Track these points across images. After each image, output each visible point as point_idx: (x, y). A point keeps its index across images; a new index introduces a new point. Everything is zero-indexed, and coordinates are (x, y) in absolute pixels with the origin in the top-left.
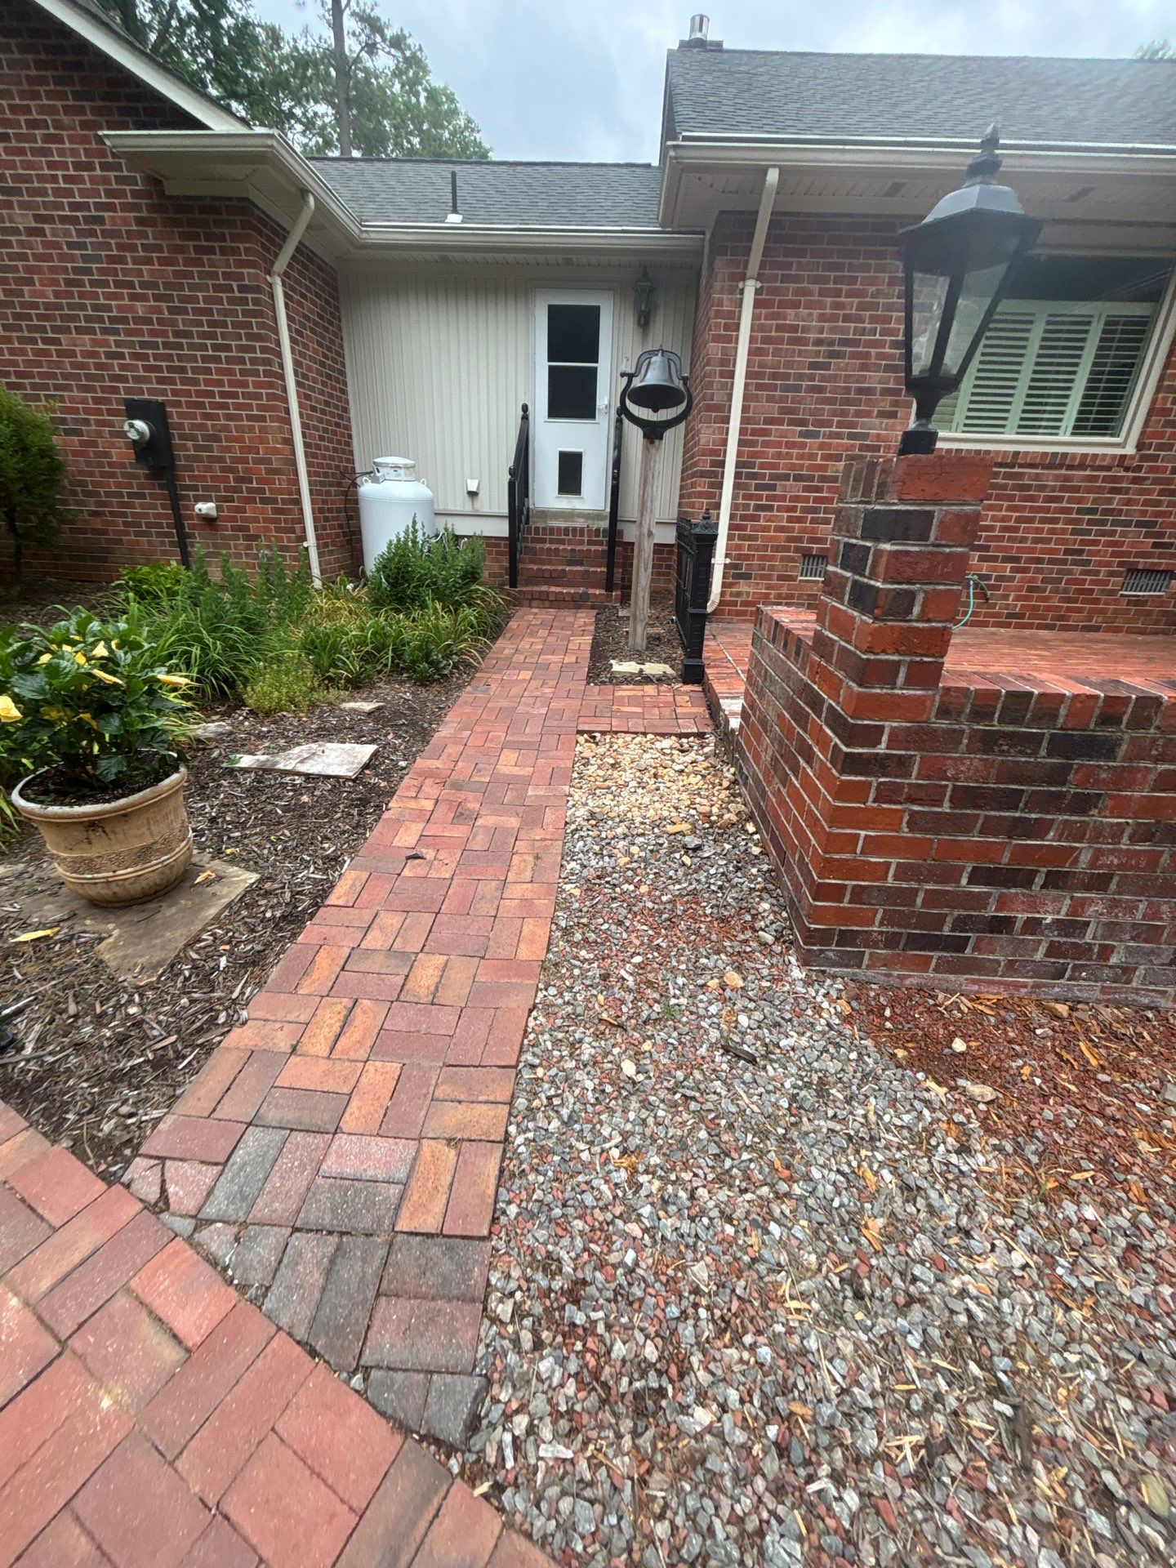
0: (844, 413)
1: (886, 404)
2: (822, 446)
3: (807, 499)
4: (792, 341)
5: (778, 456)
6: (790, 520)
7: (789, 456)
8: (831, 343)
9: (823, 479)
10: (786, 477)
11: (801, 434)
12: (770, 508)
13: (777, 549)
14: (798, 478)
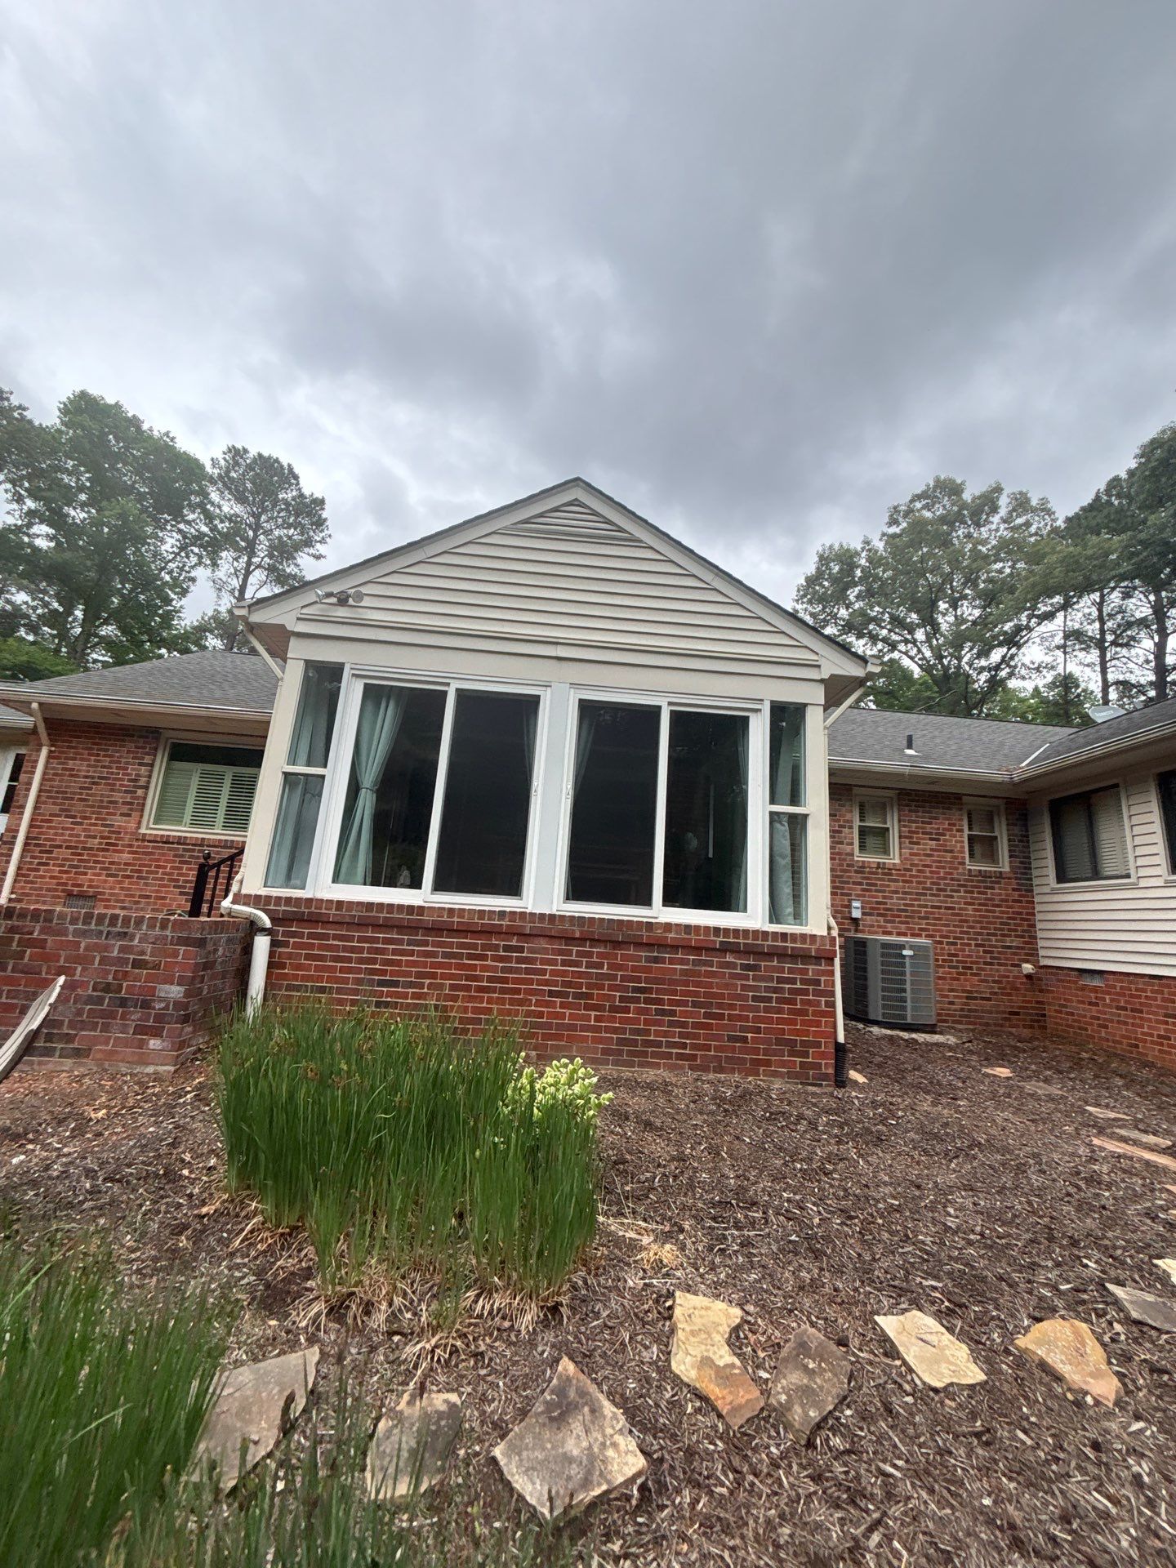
0: (99, 813)
1: (125, 809)
2: (84, 830)
3: (73, 860)
4: (72, 776)
5: (56, 834)
6: (60, 872)
7: (63, 834)
8: (93, 777)
9: (84, 848)
10: (60, 847)
11: (72, 823)
12: (47, 864)
13: (49, 890)
14: (67, 847)
